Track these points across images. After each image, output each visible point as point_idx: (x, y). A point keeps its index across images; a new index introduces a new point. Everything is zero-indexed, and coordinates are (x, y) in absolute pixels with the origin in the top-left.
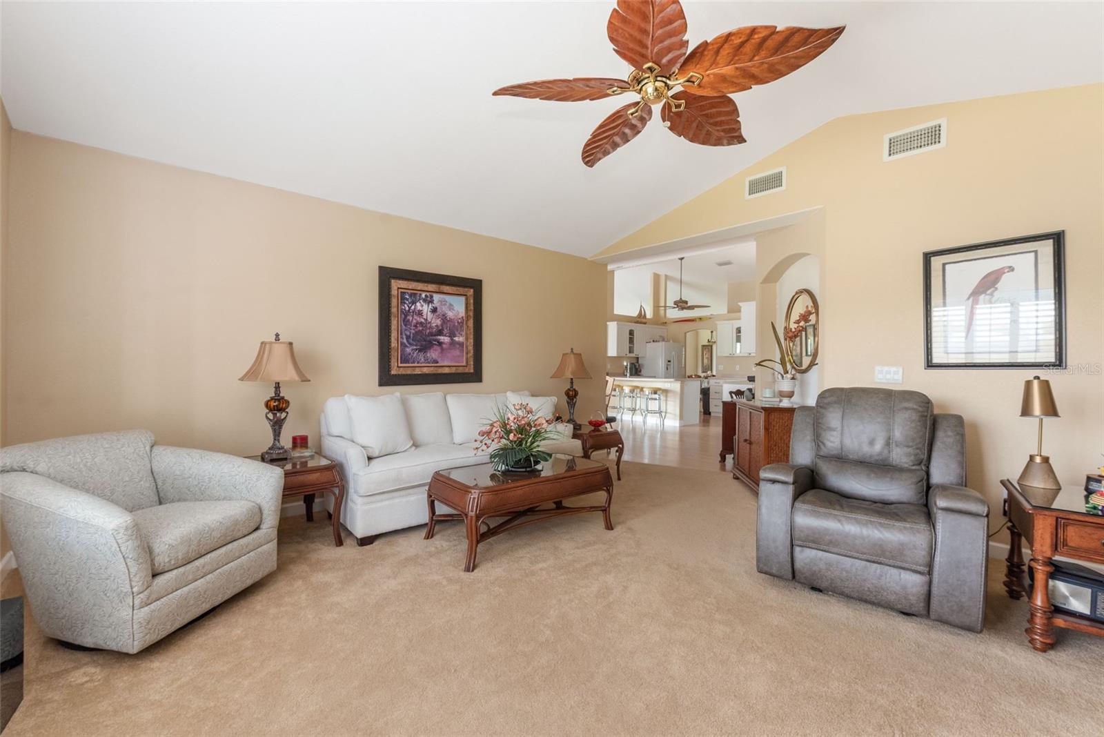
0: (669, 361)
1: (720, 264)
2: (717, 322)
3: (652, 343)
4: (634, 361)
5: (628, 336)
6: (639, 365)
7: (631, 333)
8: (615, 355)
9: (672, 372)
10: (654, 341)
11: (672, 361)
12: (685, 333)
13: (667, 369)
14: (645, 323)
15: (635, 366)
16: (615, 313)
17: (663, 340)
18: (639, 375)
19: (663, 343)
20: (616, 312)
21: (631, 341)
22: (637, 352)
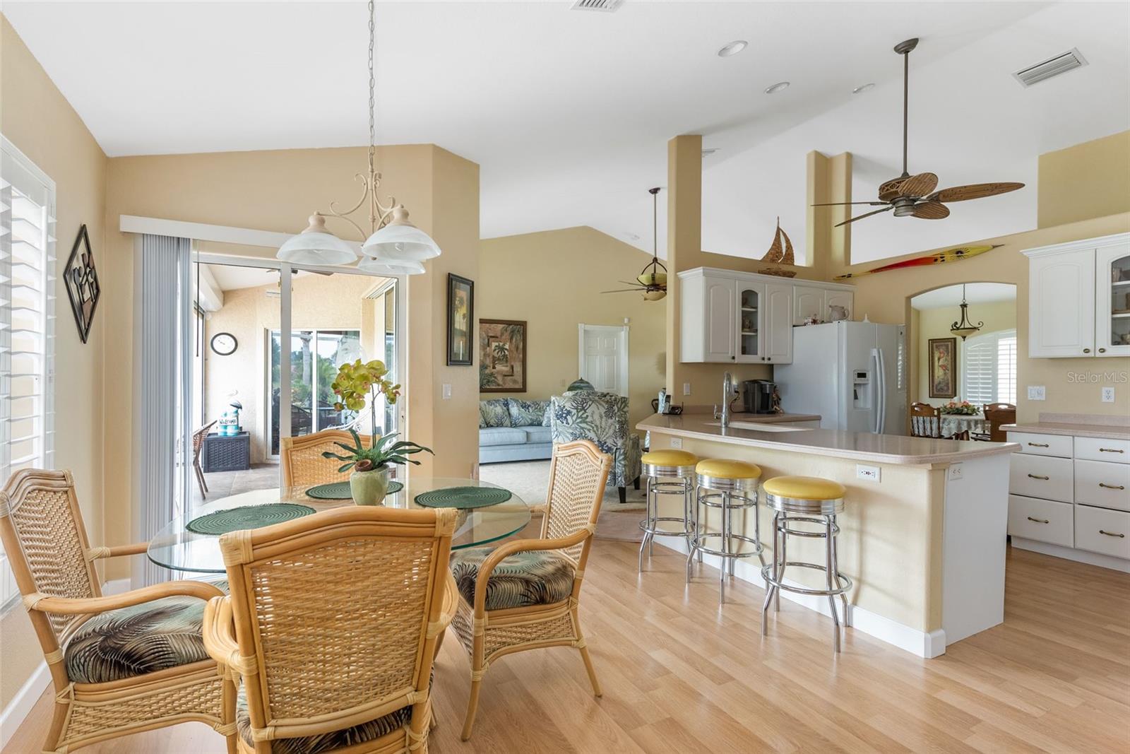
0: (862, 375)
1: (1032, 76)
2: (1026, 252)
3: (811, 328)
4: (760, 375)
5: (739, 308)
6: (774, 388)
7: (748, 298)
8: (700, 359)
9: (869, 405)
10: (814, 322)
11: (870, 375)
12: (909, 299)
13: (856, 397)
14: (791, 275)
15: (762, 388)
16: (703, 249)
17: (843, 316)
18: (774, 413)
19: (844, 323)
20: (706, 247)
21: (749, 322)
22: (767, 348)
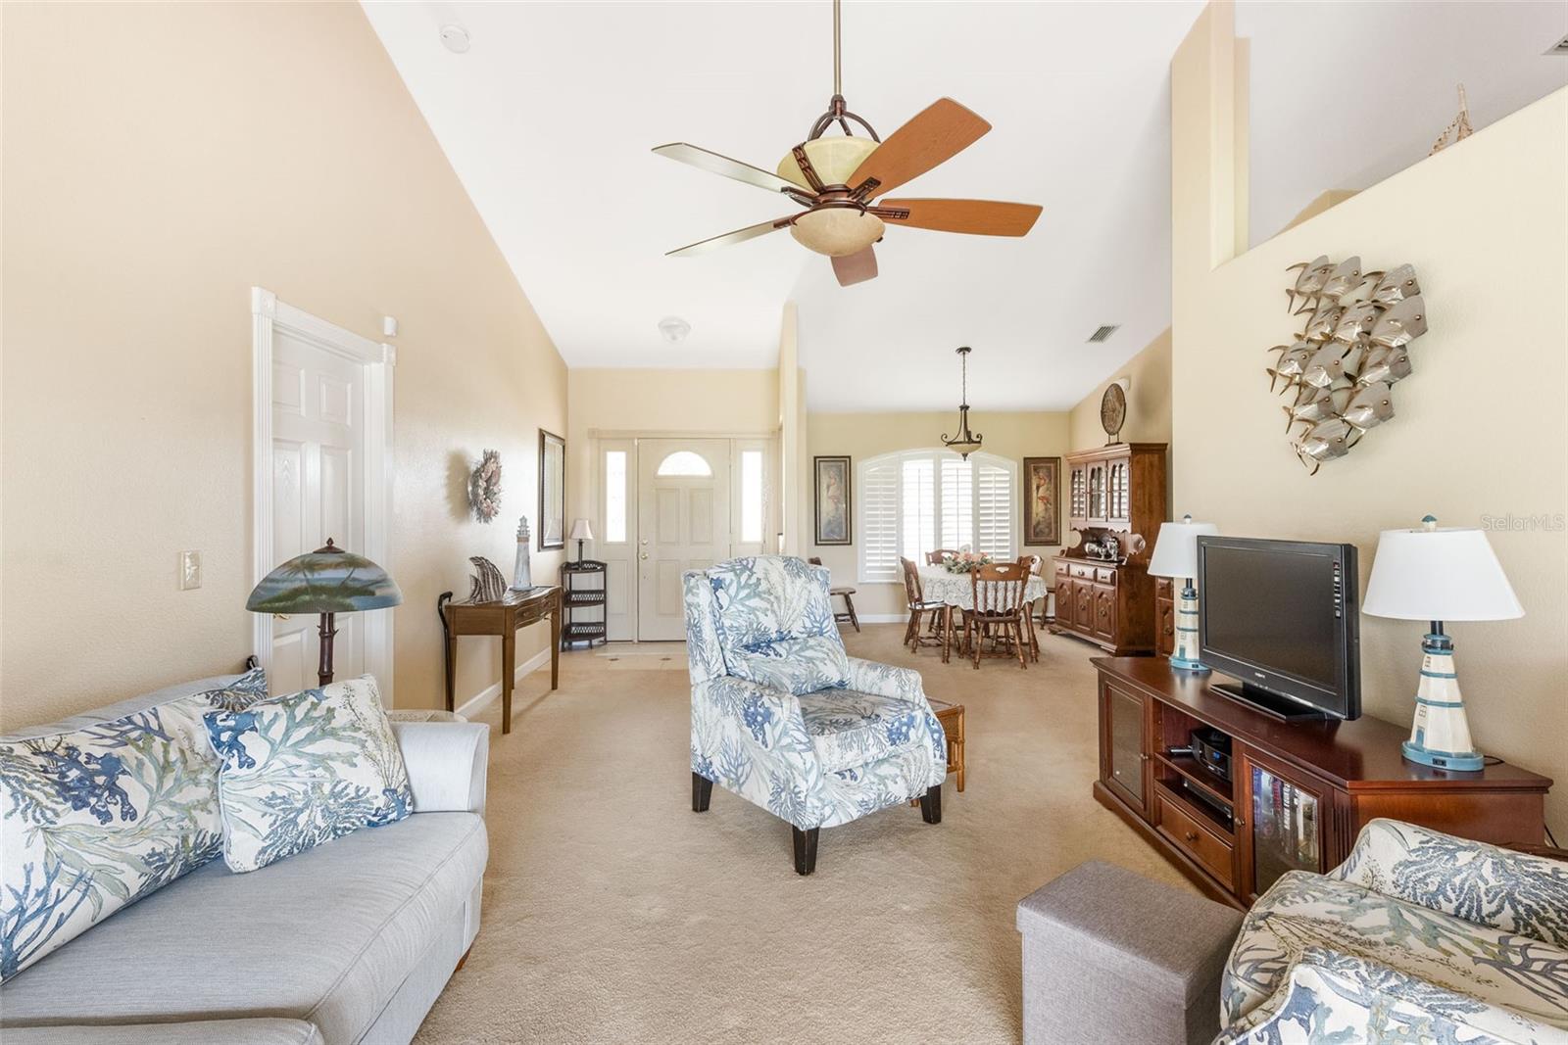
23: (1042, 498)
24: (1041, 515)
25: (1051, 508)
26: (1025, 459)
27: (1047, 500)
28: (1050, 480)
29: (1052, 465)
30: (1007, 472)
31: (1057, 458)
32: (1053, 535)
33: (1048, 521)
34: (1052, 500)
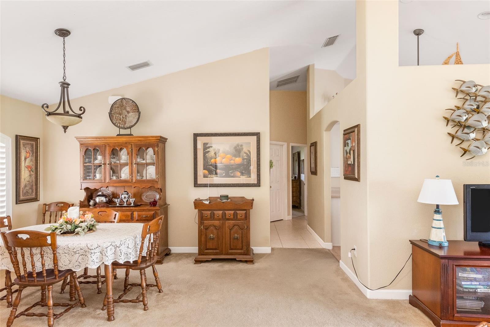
23: (28, 167)
24: (27, 179)
25: (33, 174)
26: (17, 136)
27: (31, 168)
28: (33, 154)
29: (34, 143)
30: (4, 145)
31: (38, 138)
32: (34, 194)
33: (31, 184)
34: (34, 168)
